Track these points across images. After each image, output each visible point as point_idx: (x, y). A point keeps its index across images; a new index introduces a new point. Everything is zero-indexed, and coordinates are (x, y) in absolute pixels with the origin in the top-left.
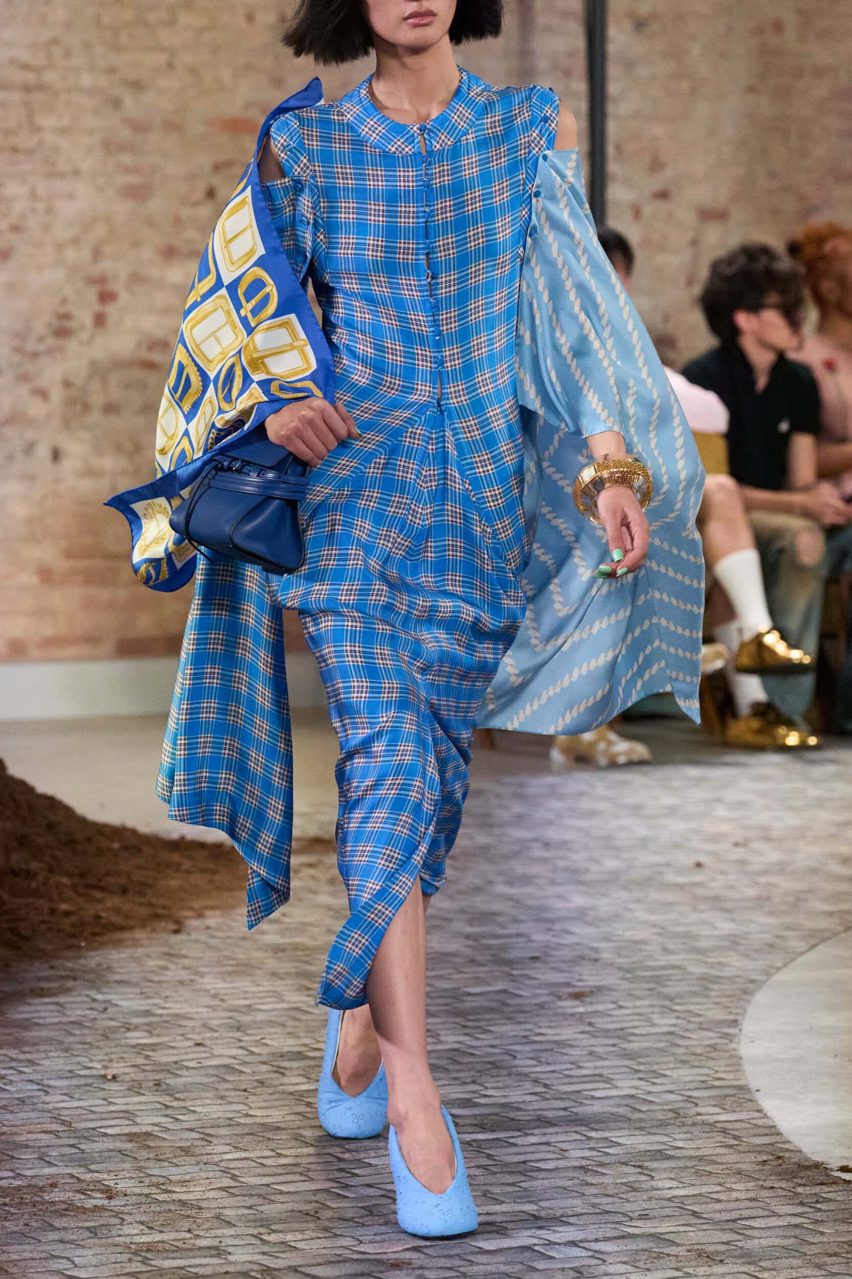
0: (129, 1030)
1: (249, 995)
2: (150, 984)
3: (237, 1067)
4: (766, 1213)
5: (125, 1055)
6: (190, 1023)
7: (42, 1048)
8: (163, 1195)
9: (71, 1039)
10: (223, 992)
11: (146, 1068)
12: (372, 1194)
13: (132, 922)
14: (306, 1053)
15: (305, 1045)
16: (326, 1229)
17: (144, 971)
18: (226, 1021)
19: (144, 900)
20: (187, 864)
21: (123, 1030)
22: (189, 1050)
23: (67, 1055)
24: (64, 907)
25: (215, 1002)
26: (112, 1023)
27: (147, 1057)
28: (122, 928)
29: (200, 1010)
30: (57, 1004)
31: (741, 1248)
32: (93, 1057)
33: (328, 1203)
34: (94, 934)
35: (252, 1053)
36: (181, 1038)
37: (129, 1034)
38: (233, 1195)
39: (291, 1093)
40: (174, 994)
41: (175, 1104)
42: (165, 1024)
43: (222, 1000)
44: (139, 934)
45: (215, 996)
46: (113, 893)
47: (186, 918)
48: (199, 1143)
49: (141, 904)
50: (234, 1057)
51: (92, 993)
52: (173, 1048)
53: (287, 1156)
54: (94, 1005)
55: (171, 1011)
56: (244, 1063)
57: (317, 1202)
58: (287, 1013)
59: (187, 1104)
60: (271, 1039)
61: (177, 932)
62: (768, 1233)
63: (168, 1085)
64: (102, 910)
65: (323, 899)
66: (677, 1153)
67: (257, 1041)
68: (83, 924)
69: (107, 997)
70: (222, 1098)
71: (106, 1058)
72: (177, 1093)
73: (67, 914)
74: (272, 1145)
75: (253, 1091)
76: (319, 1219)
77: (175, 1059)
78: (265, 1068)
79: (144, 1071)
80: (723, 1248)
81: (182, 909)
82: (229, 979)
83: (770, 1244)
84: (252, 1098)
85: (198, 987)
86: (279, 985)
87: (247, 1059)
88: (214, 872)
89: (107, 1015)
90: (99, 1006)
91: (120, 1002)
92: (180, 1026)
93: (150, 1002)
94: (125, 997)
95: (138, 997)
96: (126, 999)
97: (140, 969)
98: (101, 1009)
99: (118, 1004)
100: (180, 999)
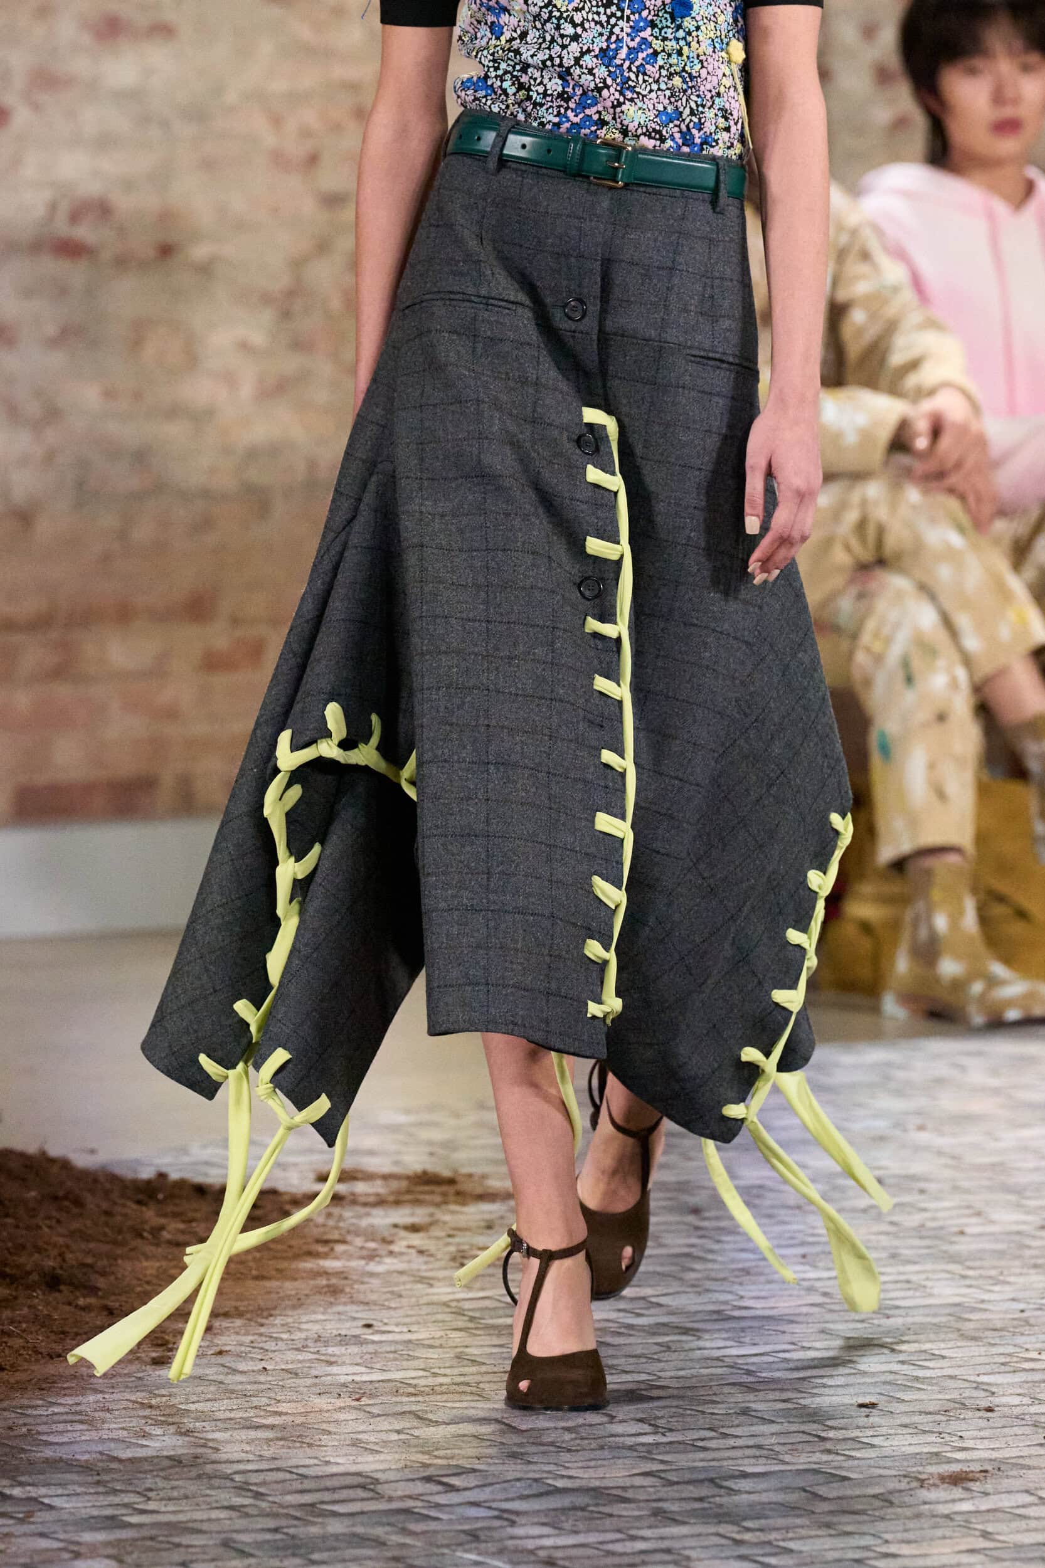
0: (77, 1555)
6: (197, 1540)
17: (102, 1440)
21: (66, 1556)
26: (44, 1543)
29: (214, 1514)
40: (161, 1483)
42: (149, 1543)
55: (159, 1518)
69: (33, 1492)
85: (209, 1468)
89: (33, 1527)
90: (17, 1509)
91: (56, 1502)
92: (178, 1545)
93: (116, 1500)
94: (66, 1492)
95: (92, 1491)
96: (68, 1495)
97: (94, 1435)
98: (21, 1516)
99: (53, 1504)
100: (175, 1494)
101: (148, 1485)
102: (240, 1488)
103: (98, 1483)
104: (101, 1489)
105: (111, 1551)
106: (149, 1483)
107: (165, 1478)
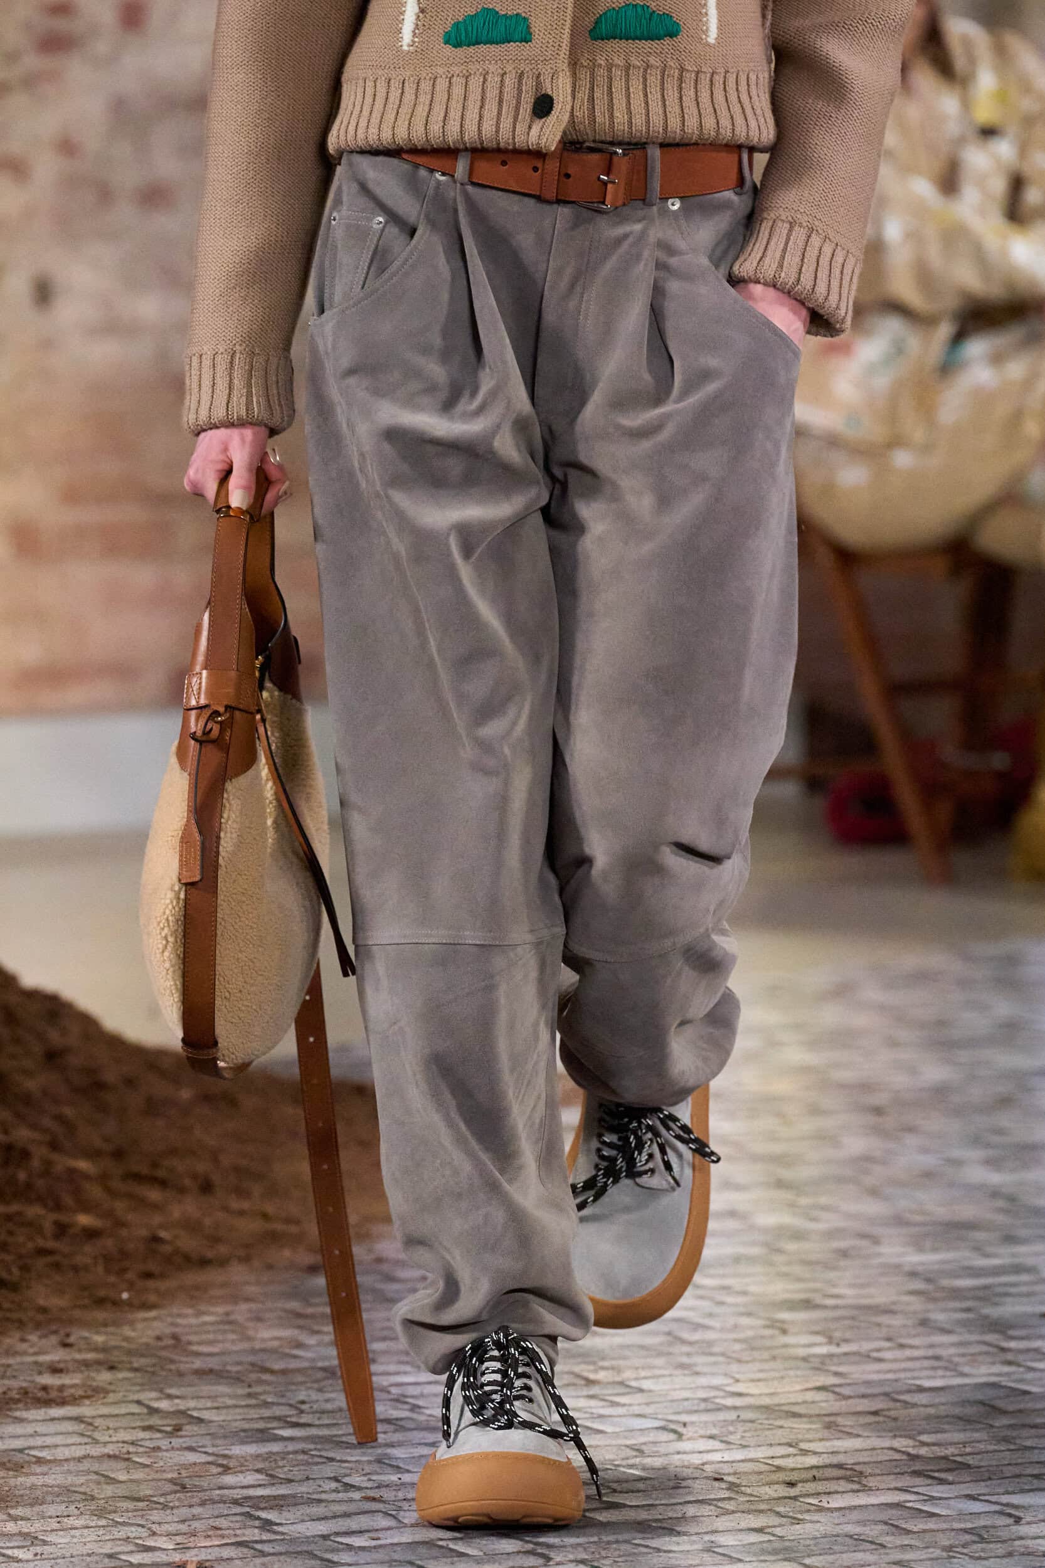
0: (226, 1469)
2: (266, 1377)
5: (223, 1523)
7: (51, 1510)
9: (109, 1490)
11: (267, 1548)
13: (223, 1249)
17: (254, 1351)
19: (246, 1205)
21: (215, 1470)
23: (103, 1522)
24: (84, 1220)
26: (192, 1457)
27: (267, 1525)
28: (204, 1263)
30: (79, 1419)
32: (155, 1527)
34: (148, 1275)
37: (229, 1479)
40: (314, 1396)
44: (237, 1273)
46: (182, 1190)
49: (242, 1213)
51: (148, 1396)
54: (155, 1421)
64: (161, 1226)
68: (124, 1254)
69: (181, 1404)
71: (183, 1528)
73: (91, 1234)
79: (263, 1554)
89: (181, 1440)
90: (165, 1422)
91: (205, 1415)
93: (266, 1413)
94: (216, 1405)
95: (243, 1403)
96: (217, 1408)
97: (245, 1345)
98: (169, 1429)
99: (203, 1417)
101: (301, 1398)
102: (397, 1401)
103: (249, 1395)
104: (253, 1402)
105: (260, 1466)
106: (302, 1396)
107: (320, 1390)
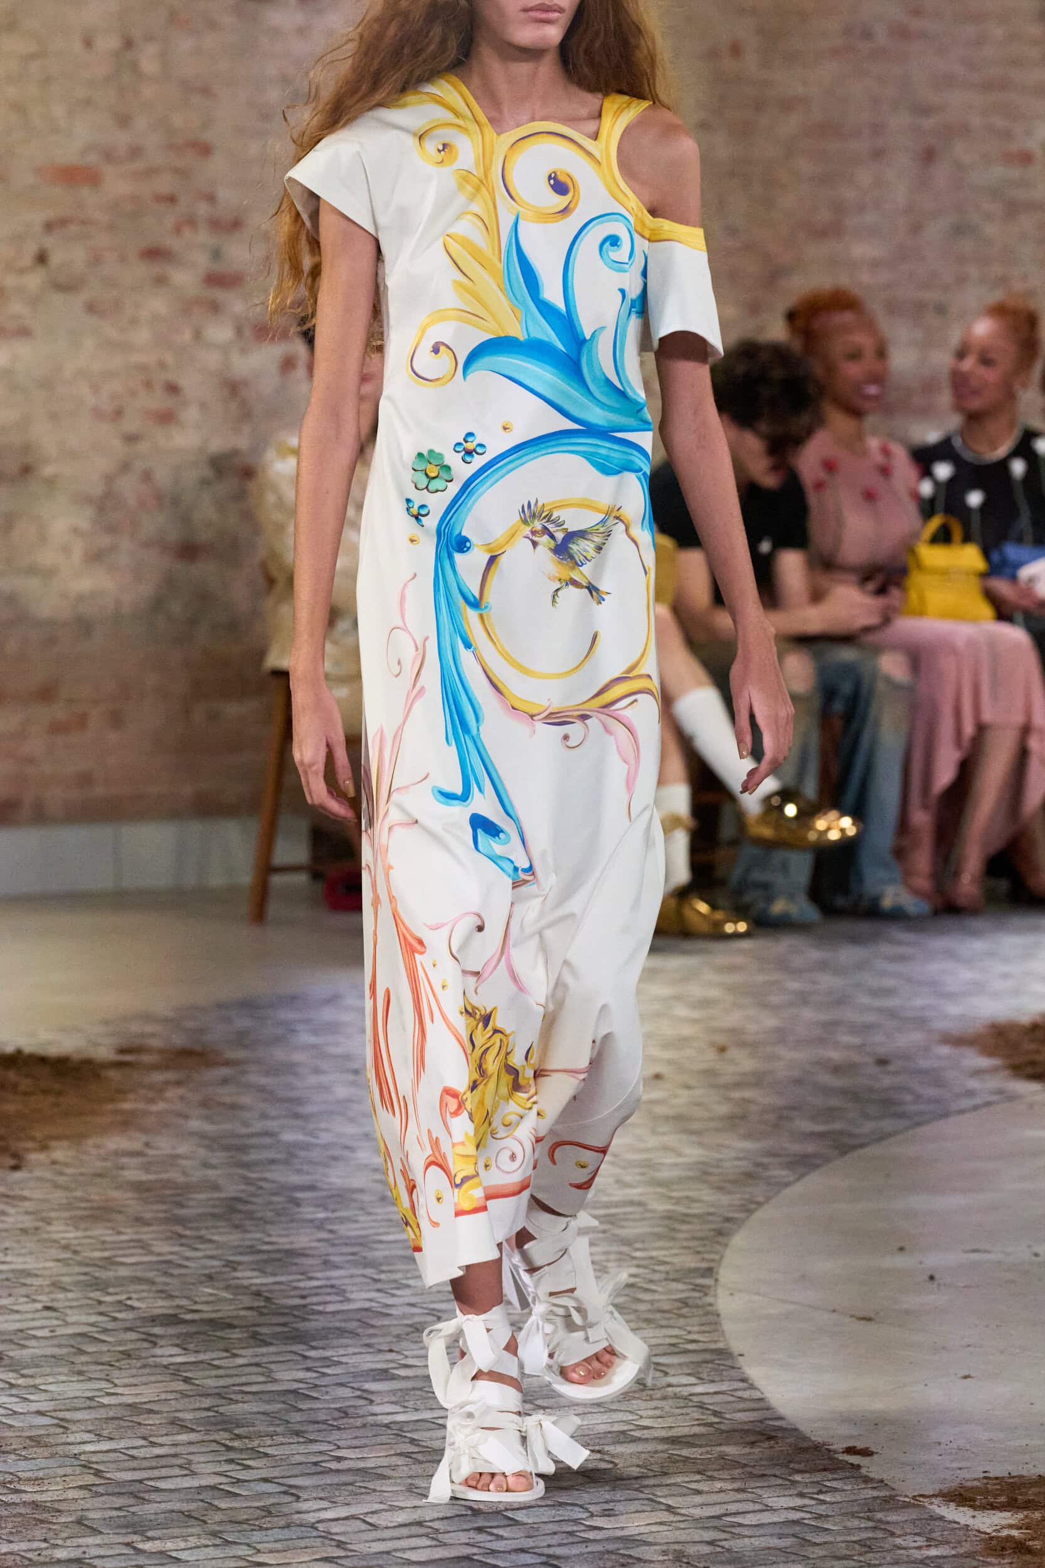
1: (108, 1246)
3: (96, 1335)
4: (757, 1507)
6: (36, 1281)
8: (10, 1496)
10: (76, 1242)
12: (270, 1490)
14: (182, 1316)
15: (178, 1307)
16: (215, 1534)
18: (82, 1278)
20: (25, 1084)
22: (37, 1315)
25: (67, 1255)
29: (47, 1265)
31: (729, 1550)
33: (216, 1503)
35: (115, 1319)
36: (25, 1299)
38: (98, 1495)
39: (166, 1367)
41: (21, 1381)
42: (6, 1283)
43: (75, 1252)
45: (66, 1247)
47: (28, 1150)
48: (52, 1430)
50: (92, 1325)
52: (17, 1312)
53: (162, 1445)
55: (13, 1267)
56: (105, 1331)
57: (202, 1501)
58: (156, 1267)
59: (38, 1381)
60: (138, 1299)
61: (16, 1168)
62: (761, 1531)
63: (11, 1358)
65: (195, 1124)
66: (646, 1434)
67: (120, 1302)
70: (80, 1373)
72: (24, 1368)
74: (143, 1431)
75: (117, 1364)
76: (205, 1522)
77: (18, 1326)
78: (133, 1336)
80: (706, 1549)
81: (19, 1139)
82: (82, 1225)
83: (764, 1545)
84: (116, 1373)
85: (45, 1236)
86: (146, 1234)
87: (110, 1326)
88: (59, 1093)
92: (25, 1285)
100: (23, 1251)
